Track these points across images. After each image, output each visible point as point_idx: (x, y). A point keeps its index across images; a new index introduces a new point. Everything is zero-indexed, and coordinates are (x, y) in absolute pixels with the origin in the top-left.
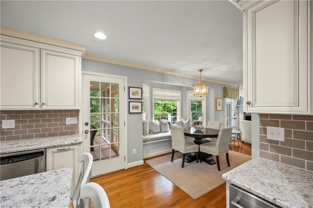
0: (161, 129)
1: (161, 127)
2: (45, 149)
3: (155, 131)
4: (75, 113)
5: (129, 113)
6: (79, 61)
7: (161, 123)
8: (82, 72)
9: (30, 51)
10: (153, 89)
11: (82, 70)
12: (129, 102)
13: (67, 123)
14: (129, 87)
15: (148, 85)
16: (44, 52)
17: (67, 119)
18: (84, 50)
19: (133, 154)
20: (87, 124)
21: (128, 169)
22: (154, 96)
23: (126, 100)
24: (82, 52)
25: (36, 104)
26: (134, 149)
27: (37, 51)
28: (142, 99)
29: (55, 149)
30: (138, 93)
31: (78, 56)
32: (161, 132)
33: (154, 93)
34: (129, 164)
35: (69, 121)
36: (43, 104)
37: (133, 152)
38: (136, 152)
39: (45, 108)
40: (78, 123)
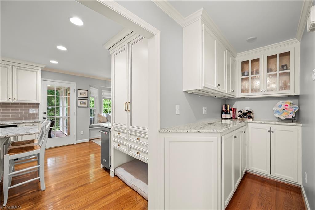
0: (107, 120)
1: (108, 118)
2: (18, 124)
3: (101, 121)
4: (36, 105)
5: (78, 107)
6: (39, 73)
7: (107, 115)
8: (41, 79)
9: (5, 67)
10: (102, 91)
11: (41, 78)
12: (78, 99)
13: (30, 112)
14: (78, 90)
15: (97, 88)
16: (15, 68)
17: (30, 109)
18: (43, 67)
19: (81, 134)
20: (45, 113)
21: (77, 144)
22: (103, 96)
23: (76, 98)
24: (41, 68)
25: (10, 99)
26: (81, 132)
27: (10, 67)
28: (88, 98)
29: (24, 125)
30: (85, 94)
31: (39, 70)
32: (107, 122)
33: (103, 94)
34: (77, 141)
35: (32, 111)
36: (14, 99)
37: (81, 133)
38: (83, 133)
39: (15, 101)
40: (38, 112)
